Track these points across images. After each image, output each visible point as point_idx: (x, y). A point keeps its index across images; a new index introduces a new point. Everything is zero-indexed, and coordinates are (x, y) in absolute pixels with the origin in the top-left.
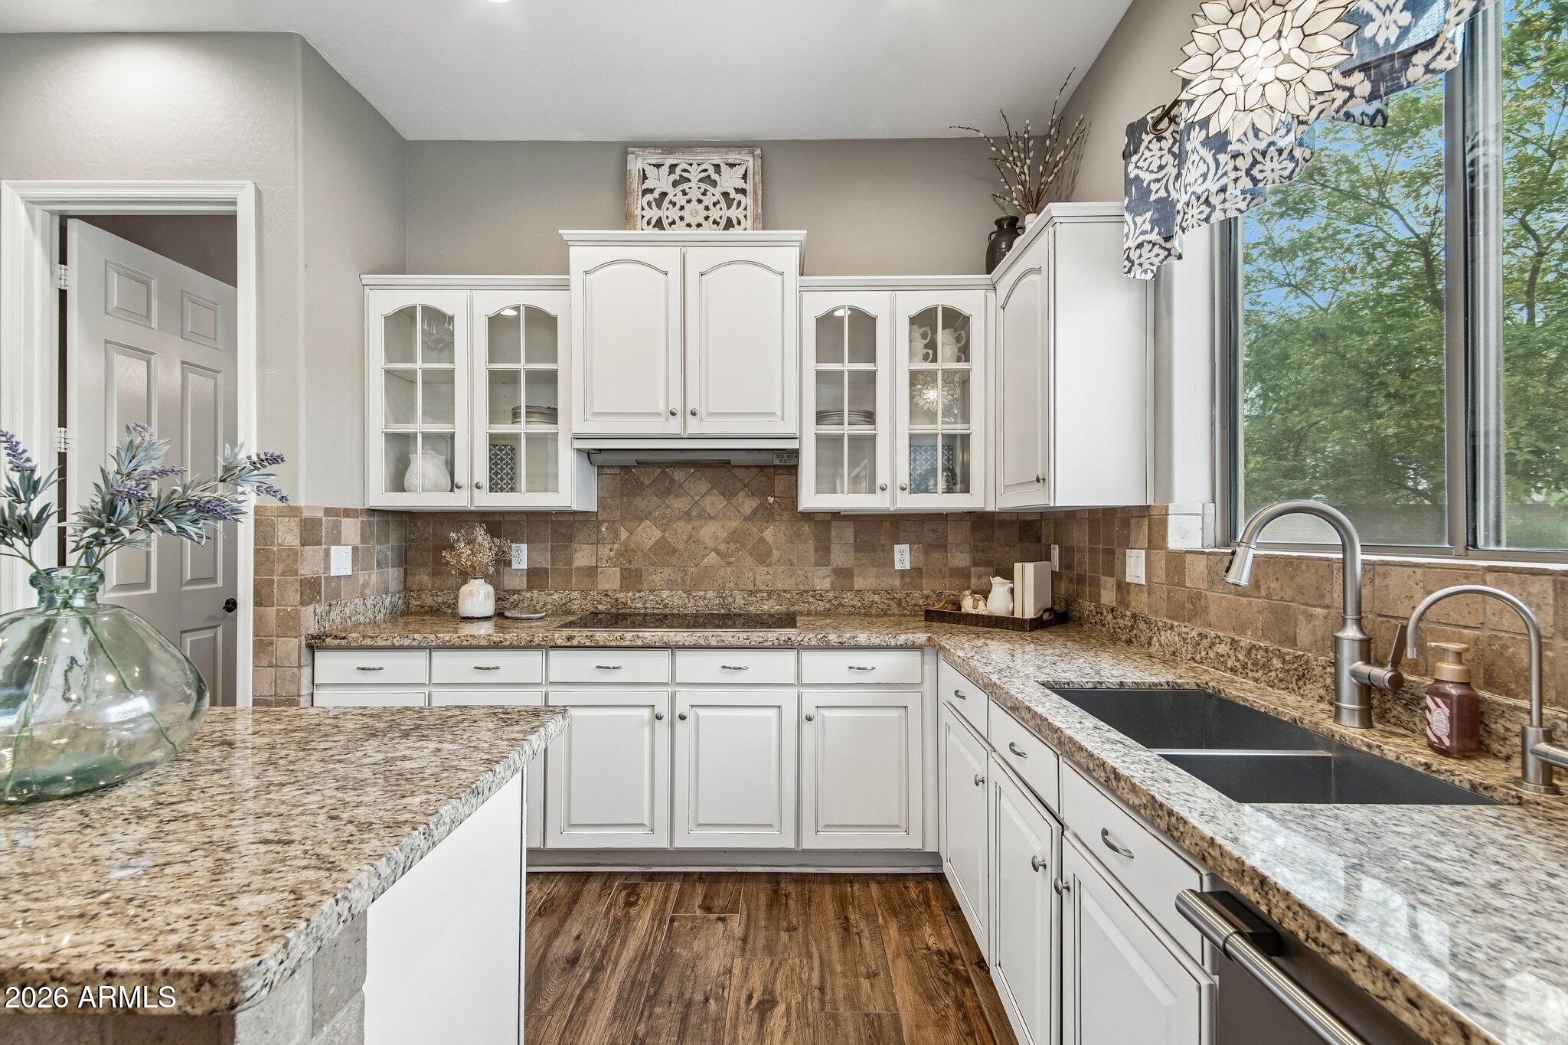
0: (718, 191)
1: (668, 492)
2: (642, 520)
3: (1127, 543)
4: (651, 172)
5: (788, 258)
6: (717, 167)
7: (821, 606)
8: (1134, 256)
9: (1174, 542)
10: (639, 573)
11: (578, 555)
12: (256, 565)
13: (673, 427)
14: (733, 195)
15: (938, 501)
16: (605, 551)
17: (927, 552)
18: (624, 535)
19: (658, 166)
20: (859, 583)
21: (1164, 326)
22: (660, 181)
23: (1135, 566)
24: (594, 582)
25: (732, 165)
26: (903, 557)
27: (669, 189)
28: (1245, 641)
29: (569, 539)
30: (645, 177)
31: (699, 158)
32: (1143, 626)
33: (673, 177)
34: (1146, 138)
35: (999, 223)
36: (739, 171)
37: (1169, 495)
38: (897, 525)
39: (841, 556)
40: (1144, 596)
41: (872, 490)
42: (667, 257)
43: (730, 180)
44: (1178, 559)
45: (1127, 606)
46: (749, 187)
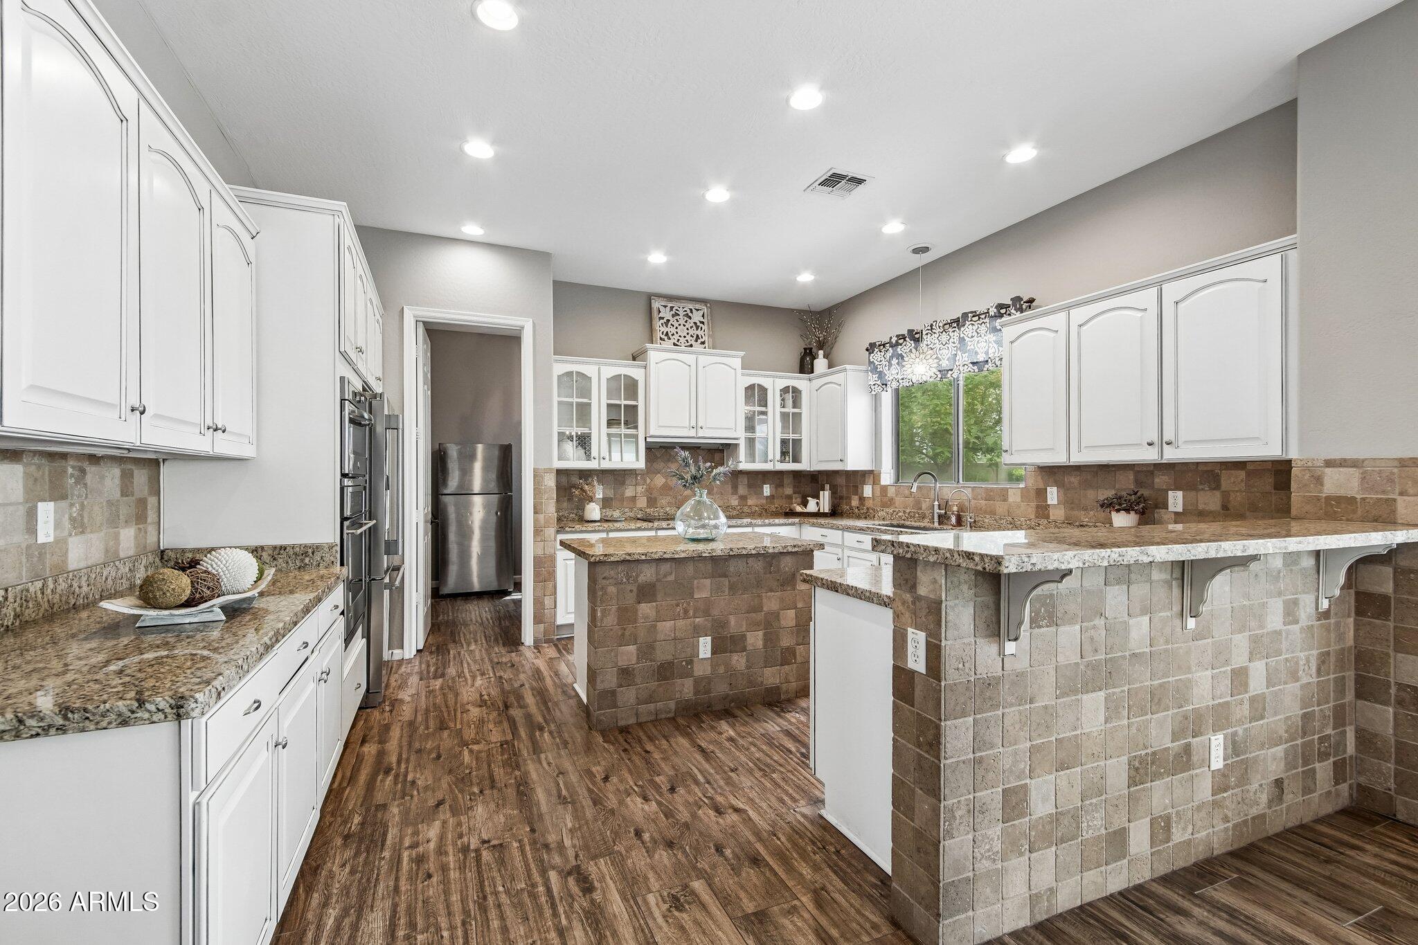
0: (692, 321)
1: (669, 460)
2: (656, 474)
3: (864, 483)
4: (662, 309)
5: (737, 362)
6: (691, 310)
7: (735, 513)
8: (873, 387)
9: (883, 483)
10: (655, 499)
11: (627, 491)
12: (534, 495)
13: (692, 433)
14: (698, 324)
15: (790, 466)
16: (639, 489)
17: (776, 488)
18: (648, 481)
19: (665, 307)
20: (750, 502)
21: (879, 410)
22: (667, 314)
23: (868, 491)
24: (635, 504)
25: (698, 310)
26: (767, 490)
27: (670, 318)
28: (908, 511)
29: (623, 483)
30: (660, 312)
31: (683, 305)
32: (871, 511)
33: (672, 313)
34: (876, 350)
35: (805, 349)
36: (701, 313)
37: (881, 467)
38: (764, 476)
39: (742, 490)
40: (871, 501)
41: (766, 461)
42: (690, 358)
43: (697, 317)
44: (884, 489)
45: (864, 506)
46: (705, 321)
